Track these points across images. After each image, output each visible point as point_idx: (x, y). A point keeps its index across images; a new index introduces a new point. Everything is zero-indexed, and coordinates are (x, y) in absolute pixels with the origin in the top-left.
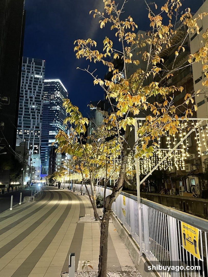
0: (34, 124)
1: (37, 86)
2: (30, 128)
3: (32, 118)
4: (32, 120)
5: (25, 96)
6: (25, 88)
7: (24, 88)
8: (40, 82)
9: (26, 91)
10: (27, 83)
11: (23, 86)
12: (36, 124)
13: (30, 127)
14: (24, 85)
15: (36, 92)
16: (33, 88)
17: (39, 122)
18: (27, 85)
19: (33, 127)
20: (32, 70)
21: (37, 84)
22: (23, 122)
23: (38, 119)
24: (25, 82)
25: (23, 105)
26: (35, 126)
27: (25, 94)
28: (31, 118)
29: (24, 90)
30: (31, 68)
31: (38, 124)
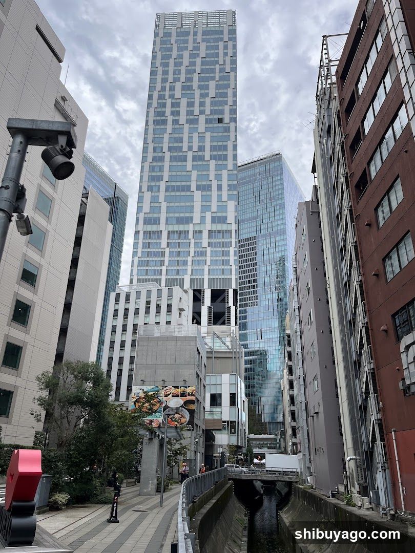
0: (205, 209)
1: (212, 84)
2: (191, 225)
3: (199, 188)
4: (198, 195)
5: (170, 119)
6: (172, 96)
7: (167, 97)
8: (222, 70)
9: (176, 105)
10: (176, 80)
11: (165, 90)
12: (214, 209)
13: (189, 220)
14: (168, 88)
15: (208, 101)
16: (198, 93)
17: (225, 198)
18: (178, 86)
19: (203, 219)
20: (195, 41)
21: (213, 78)
22: (164, 206)
23: (220, 188)
24: (170, 79)
25: (165, 149)
26: (208, 216)
27: (172, 113)
28: (193, 188)
29: (169, 102)
30: (191, 38)
31: (223, 208)
